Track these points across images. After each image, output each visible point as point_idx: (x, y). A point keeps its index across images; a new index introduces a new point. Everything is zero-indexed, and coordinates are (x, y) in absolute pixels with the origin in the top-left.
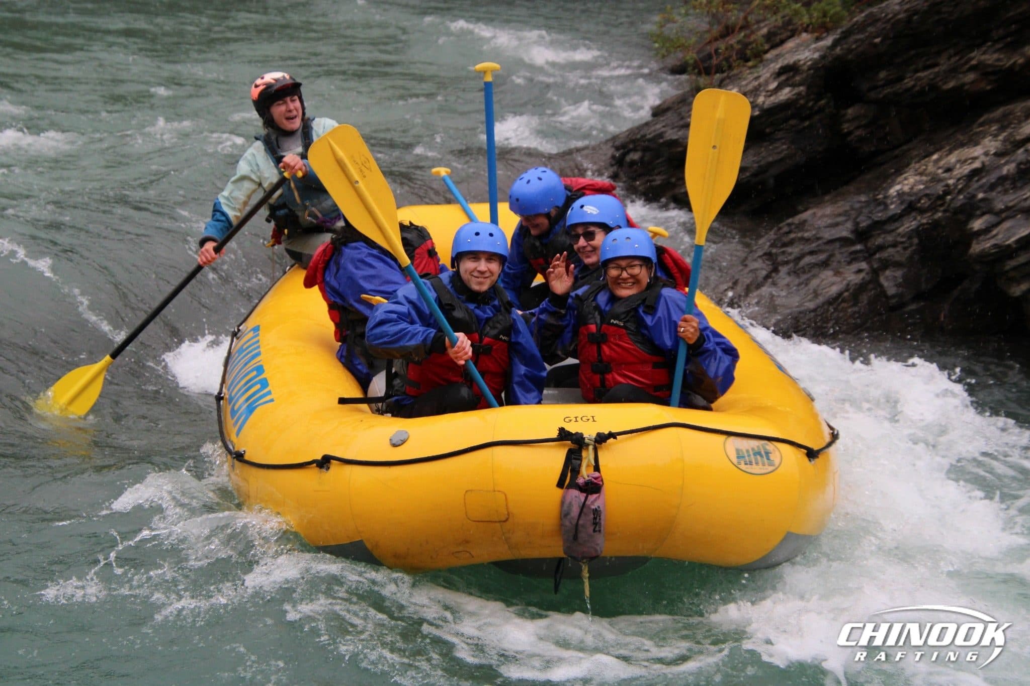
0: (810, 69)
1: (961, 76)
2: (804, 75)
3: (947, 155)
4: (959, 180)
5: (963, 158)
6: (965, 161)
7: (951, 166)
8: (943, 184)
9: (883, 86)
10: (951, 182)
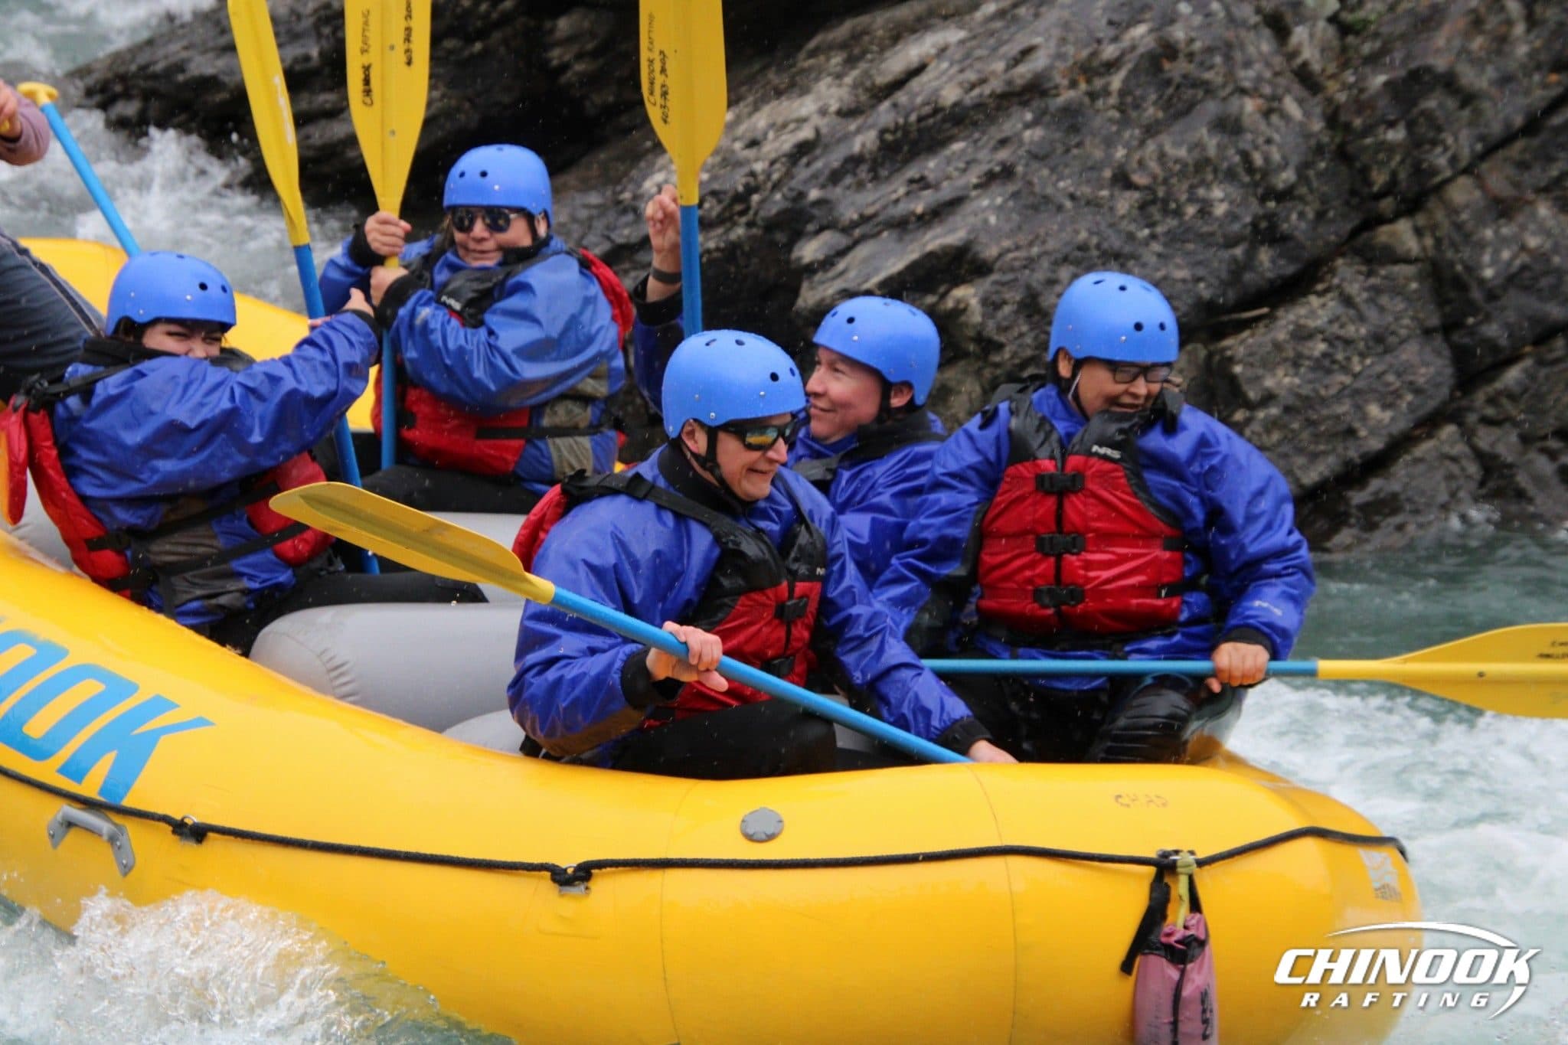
3: (750, 114)
4: (773, 163)
5: (780, 120)
6: (784, 126)
7: (759, 135)
8: (745, 170)
10: (759, 167)
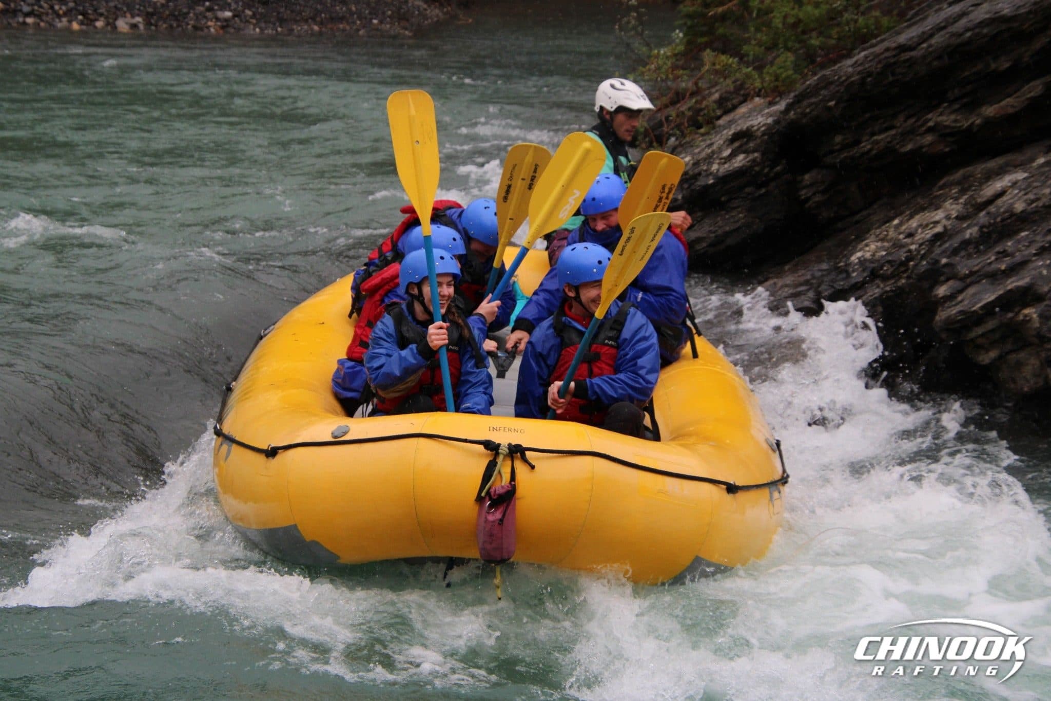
0: (764, 134)
1: (918, 138)
2: (758, 141)
9: (840, 150)
